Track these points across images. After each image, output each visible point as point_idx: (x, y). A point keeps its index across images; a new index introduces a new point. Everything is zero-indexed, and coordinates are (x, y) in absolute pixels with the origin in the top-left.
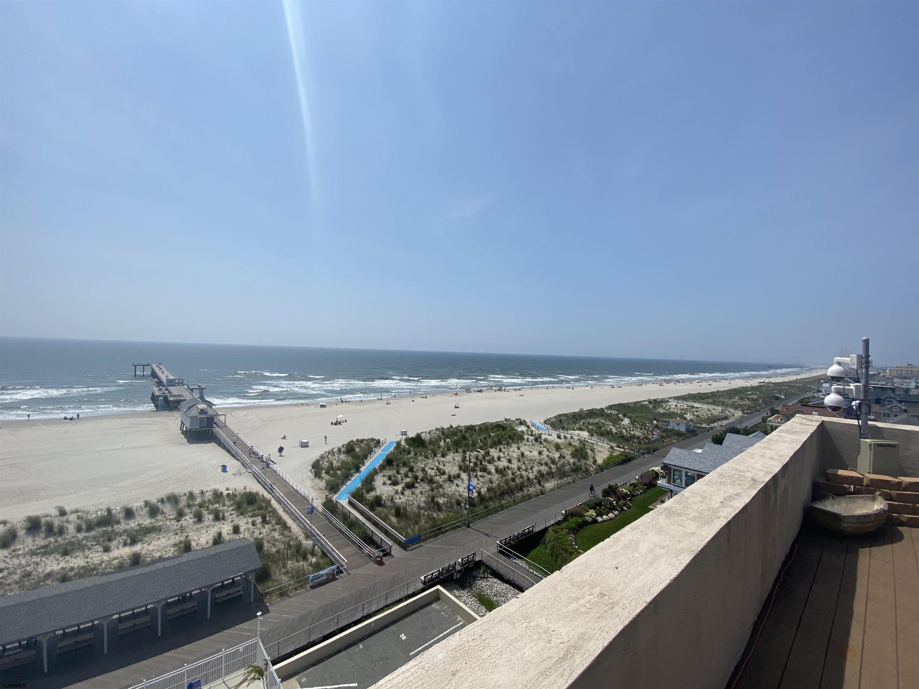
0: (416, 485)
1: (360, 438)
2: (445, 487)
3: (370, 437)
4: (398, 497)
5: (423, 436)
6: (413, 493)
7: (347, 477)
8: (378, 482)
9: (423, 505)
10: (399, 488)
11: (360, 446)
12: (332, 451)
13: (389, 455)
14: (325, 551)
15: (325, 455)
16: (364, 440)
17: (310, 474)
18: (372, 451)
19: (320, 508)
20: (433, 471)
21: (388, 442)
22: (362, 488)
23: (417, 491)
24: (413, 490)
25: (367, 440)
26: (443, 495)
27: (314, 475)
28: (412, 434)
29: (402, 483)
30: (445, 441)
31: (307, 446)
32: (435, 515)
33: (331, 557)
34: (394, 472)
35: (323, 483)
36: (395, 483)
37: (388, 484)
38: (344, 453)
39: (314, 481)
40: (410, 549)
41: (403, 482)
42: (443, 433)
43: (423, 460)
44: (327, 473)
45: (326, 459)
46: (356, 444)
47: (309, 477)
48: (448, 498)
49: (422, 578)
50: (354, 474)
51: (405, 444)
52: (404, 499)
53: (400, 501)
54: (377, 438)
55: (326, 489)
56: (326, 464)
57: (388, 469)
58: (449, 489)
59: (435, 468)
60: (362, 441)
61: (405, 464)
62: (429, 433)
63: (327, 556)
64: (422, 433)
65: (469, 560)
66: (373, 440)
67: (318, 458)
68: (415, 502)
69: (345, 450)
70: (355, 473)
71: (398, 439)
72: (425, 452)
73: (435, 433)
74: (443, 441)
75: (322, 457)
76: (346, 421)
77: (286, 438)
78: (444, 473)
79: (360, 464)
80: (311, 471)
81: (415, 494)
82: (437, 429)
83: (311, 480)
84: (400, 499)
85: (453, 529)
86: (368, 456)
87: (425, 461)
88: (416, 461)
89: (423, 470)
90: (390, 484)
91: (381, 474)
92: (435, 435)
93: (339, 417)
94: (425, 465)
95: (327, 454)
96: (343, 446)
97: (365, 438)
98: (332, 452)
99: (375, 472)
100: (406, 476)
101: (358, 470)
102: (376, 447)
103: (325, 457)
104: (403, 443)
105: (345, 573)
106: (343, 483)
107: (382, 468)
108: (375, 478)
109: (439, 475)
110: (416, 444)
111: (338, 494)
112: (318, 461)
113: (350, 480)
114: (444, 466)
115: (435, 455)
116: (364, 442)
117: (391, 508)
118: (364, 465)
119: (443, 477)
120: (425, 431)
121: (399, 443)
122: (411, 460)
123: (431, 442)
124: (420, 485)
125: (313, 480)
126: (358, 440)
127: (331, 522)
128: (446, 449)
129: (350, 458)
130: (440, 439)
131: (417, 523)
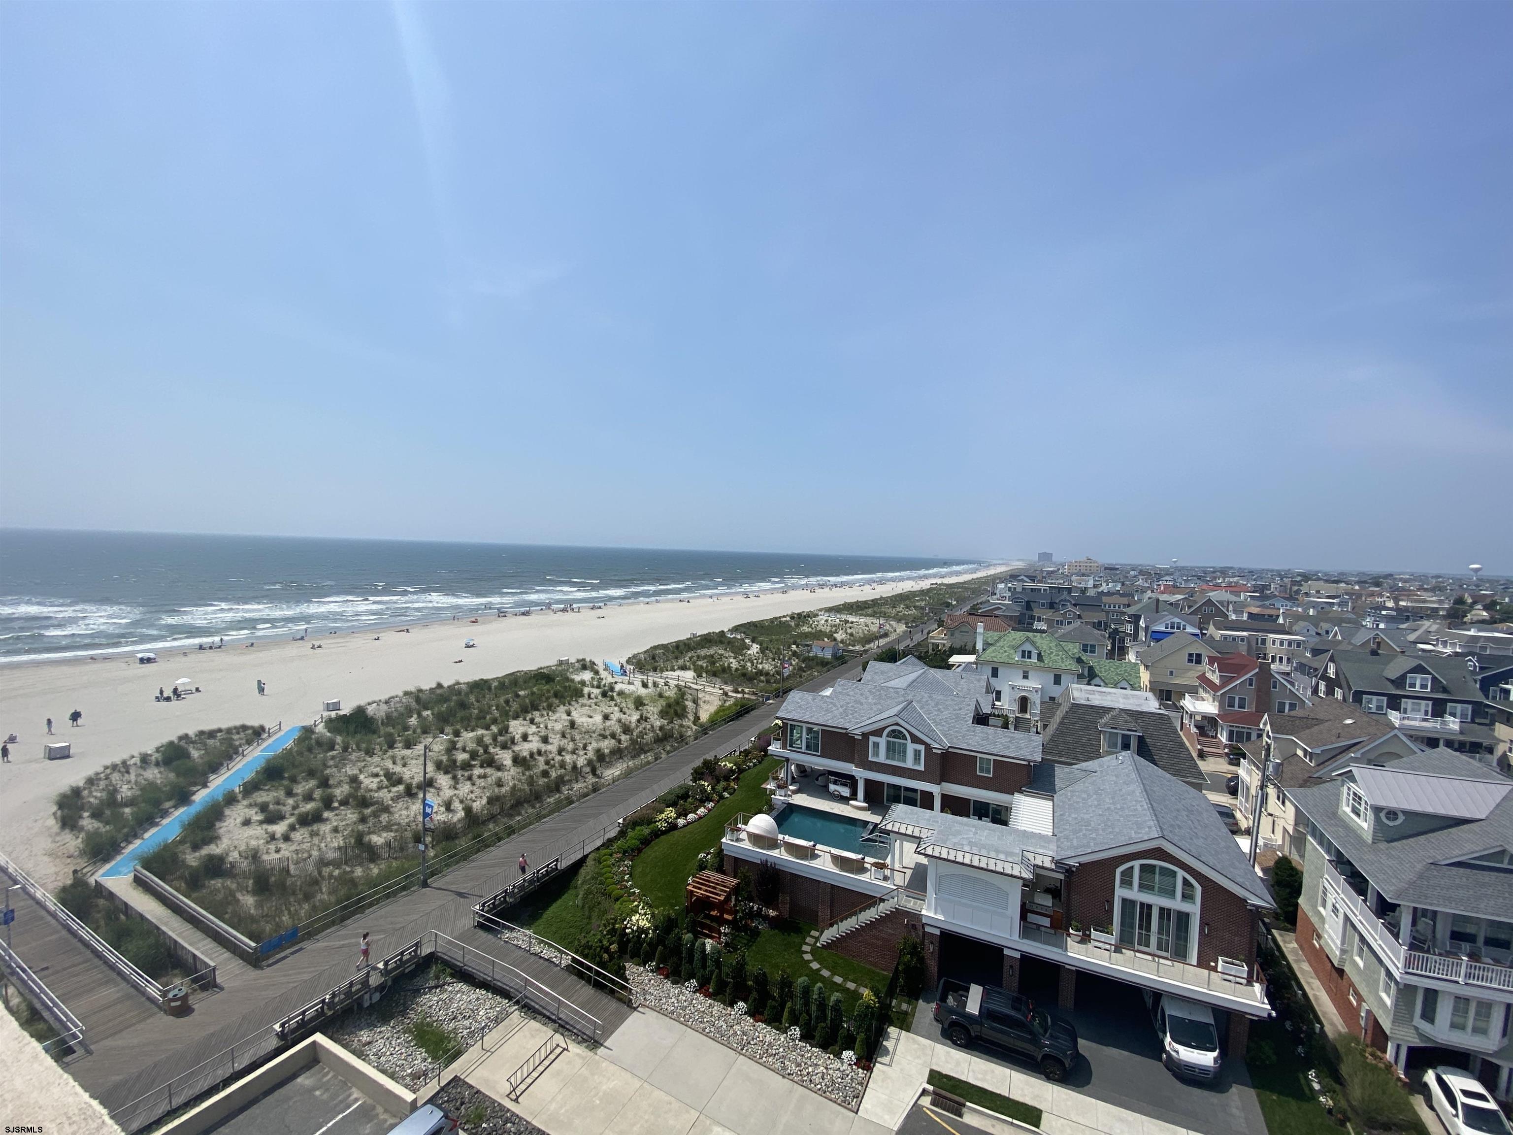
0: (326, 814)
1: (207, 727)
2: (396, 810)
3: (238, 723)
4: (272, 847)
5: (371, 710)
6: (313, 834)
7: (147, 820)
8: (232, 820)
9: (331, 855)
10: (279, 828)
11: (205, 745)
12: (124, 763)
13: (275, 757)
14: (38, 1006)
15: (102, 775)
16: (220, 730)
17: (51, 822)
18: (237, 753)
19: (52, 903)
20: (376, 780)
21: (285, 728)
22: (182, 842)
23: (325, 828)
24: (315, 827)
25: (229, 731)
26: (387, 828)
27: (59, 825)
28: (346, 709)
29: (292, 815)
30: (419, 715)
31: (68, 757)
32: (359, 872)
33: (51, 1020)
34: (281, 794)
35: (80, 840)
36: (272, 818)
37: (257, 821)
38: (157, 764)
39: (58, 839)
40: (270, 961)
41: (296, 812)
42: (418, 700)
43: (359, 760)
44: (96, 815)
45: (102, 784)
46: (193, 742)
47: (49, 828)
48: (396, 831)
49: (277, 1027)
50: (172, 810)
51: (325, 730)
52: (287, 851)
53: (277, 856)
54: (255, 723)
55: (83, 853)
56: (96, 796)
57: (267, 788)
58: (404, 812)
59: (382, 773)
60: (212, 734)
61: (311, 774)
62: (386, 702)
63: (42, 1018)
64: (369, 704)
65: (405, 958)
66: (244, 728)
67: (81, 784)
68: (315, 853)
69: (160, 759)
70: (176, 807)
71: (309, 722)
72: (369, 742)
73: (401, 702)
74: (415, 716)
75: (91, 781)
76: (197, 690)
77: (18, 740)
78: (400, 781)
79: (195, 784)
80: (54, 814)
81: (318, 835)
82: (406, 693)
83: (50, 836)
84: (278, 851)
85: (388, 896)
86: (222, 764)
87: (364, 760)
88: (341, 762)
89: (354, 780)
90: (261, 822)
91: (245, 802)
92: (398, 705)
93: (179, 682)
94: (360, 770)
95: (108, 771)
96: (158, 750)
97: (224, 726)
98: (124, 767)
99: (231, 799)
100: (308, 797)
101: (184, 798)
102: (249, 743)
103: (100, 779)
104: (321, 728)
105: (80, 1052)
106: (133, 835)
107: (250, 788)
108: (227, 812)
109: (387, 787)
110: (352, 728)
111: (113, 863)
112: (76, 792)
113: (157, 824)
114: (404, 765)
115: (391, 746)
116: (219, 734)
117: (245, 875)
118: (205, 785)
119: (394, 789)
120: (377, 699)
121: (308, 731)
122: (331, 763)
123: (389, 720)
124: (336, 815)
125: (57, 834)
126: (202, 733)
127: (74, 934)
128: (419, 730)
129: (172, 776)
130: (409, 712)
131: (308, 897)
